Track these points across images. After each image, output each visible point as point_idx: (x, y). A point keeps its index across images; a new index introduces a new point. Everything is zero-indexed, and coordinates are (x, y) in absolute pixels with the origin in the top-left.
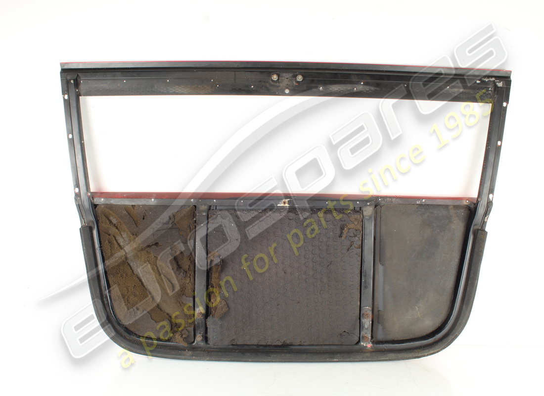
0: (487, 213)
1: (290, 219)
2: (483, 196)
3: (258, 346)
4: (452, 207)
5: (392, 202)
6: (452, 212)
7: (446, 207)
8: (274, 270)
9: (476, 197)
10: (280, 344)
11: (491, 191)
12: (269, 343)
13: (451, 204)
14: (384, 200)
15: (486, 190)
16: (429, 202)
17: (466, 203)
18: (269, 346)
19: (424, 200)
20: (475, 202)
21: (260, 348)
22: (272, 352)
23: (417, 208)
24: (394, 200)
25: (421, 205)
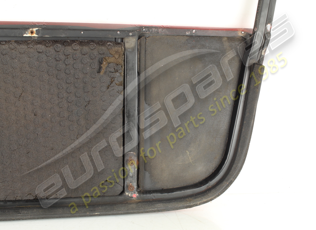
0: (264, 46)
1: (39, 52)
2: (260, 26)
3: (5, 201)
4: (226, 39)
5: (158, 33)
6: (226, 44)
7: (220, 38)
8: (22, 112)
9: (253, 28)
10: (32, 198)
11: (269, 20)
12: (18, 198)
13: (225, 35)
14: (149, 30)
15: (263, 20)
16: (200, 33)
17: (241, 34)
18: (19, 201)
19: (194, 31)
20: (251, 33)
21: (8, 203)
22: (23, 208)
23: (187, 40)
24: (160, 30)
25: (191, 36)
